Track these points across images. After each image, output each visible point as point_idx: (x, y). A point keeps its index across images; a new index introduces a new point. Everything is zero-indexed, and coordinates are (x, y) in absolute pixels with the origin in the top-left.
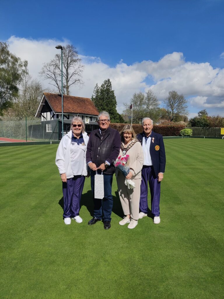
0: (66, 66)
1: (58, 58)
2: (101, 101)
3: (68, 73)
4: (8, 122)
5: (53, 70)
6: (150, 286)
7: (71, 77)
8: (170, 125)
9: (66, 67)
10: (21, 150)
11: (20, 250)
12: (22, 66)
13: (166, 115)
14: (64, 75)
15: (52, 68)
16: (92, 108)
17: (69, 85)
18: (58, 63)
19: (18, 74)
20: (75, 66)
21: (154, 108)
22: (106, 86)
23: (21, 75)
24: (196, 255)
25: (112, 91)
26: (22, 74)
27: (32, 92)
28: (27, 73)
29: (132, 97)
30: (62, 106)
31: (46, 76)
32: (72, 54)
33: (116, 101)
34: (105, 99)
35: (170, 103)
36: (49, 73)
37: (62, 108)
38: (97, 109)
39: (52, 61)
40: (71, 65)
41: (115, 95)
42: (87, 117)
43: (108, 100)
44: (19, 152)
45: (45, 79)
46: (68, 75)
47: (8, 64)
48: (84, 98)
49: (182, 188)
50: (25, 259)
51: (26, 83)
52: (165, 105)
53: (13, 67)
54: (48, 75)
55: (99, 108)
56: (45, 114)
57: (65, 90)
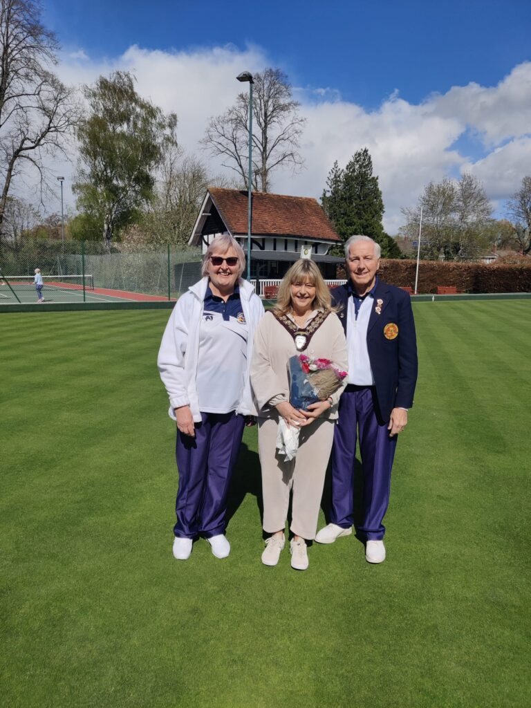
0: (262, 120)
1: (243, 103)
2: (344, 205)
3: (266, 138)
4: (131, 256)
5: (231, 132)
6: (390, 606)
7: (273, 147)
8: (519, 263)
9: (263, 124)
10: (157, 318)
11: (138, 514)
12: (163, 127)
13: (513, 238)
14: (257, 142)
15: (229, 128)
16: (318, 223)
17: (267, 167)
18: (244, 115)
19: (153, 146)
20: (283, 121)
21: (480, 221)
22: (357, 166)
23: (161, 148)
24: (512, 561)
25: (373, 178)
26: (163, 146)
27: (185, 187)
28: (175, 144)
29: (422, 192)
30: (249, 219)
31: (214, 148)
32: (279, 92)
33: (383, 203)
34: (356, 199)
35: (525, 206)
36: (221, 139)
37: (248, 224)
38: (335, 223)
39: (230, 112)
40: (275, 119)
41: (380, 189)
42: (306, 243)
43: (361, 201)
44: (153, 322)
45: (213, 155)
46: (266, 142)
47: (135, 124)
48: (301, 198)
49: (517, 417)
50: (145, 531)
51: (171, 164)
52: (511, 212)
53: (144, 130)
54: (220, 146)
55: (338, 220)
56: (211, 236)
57: (259, 179)
